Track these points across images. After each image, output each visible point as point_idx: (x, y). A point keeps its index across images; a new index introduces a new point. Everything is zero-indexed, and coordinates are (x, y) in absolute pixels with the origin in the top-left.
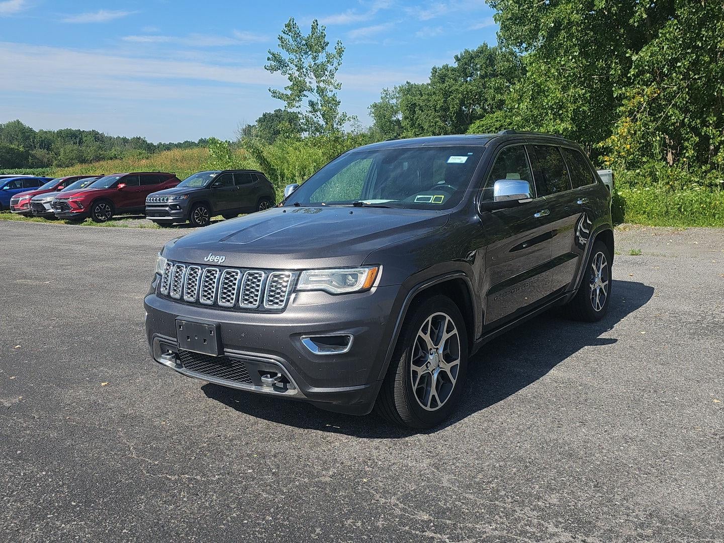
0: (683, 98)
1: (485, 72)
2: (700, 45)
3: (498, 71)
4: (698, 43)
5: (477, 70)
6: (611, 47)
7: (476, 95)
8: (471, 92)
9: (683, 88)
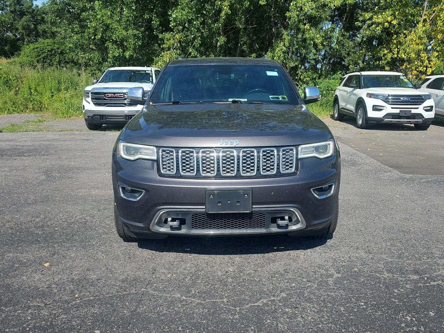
0: (197, 42)
1: (14, 8)
2: (205, 13)
3: (24, 9)
4: (204, 12)
5: (6, 6)
6: (151, 6)
7: (8, 24)
8: (4, 22)
9: (197, 36)
